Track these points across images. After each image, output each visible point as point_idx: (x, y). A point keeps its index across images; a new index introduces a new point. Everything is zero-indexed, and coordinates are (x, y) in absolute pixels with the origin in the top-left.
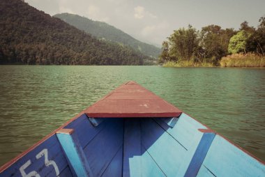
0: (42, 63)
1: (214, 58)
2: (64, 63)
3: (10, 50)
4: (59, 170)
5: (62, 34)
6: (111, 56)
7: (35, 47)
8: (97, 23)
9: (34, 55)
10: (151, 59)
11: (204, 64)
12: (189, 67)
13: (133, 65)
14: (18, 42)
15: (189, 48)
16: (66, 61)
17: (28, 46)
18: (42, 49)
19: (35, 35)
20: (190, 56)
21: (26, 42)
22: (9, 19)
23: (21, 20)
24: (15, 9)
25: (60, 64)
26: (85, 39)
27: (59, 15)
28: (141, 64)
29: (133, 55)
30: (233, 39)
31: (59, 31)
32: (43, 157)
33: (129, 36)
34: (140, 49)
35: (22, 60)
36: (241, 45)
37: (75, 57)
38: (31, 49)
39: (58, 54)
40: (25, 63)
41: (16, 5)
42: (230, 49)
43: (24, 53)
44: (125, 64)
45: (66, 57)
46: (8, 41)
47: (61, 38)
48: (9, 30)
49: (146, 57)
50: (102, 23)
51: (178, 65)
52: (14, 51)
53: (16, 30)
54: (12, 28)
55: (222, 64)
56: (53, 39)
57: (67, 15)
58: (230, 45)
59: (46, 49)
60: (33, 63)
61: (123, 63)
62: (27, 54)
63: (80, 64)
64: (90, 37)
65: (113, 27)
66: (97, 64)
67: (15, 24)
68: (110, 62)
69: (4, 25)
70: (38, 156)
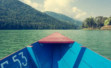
0: (40, 29)
1: (99, 27)
2: (47, 29)
3: (30, 25)
4: (27, 60)
5: (46, 19)
6: (64, 26)
7: (38, 23)
8: (59, 14)
9: (38, 26)
10: (80, 27)
11: (97, 29)
12: (91, 30)
13: (73, 29)
14: (32, 22)
15: (91, 24)
16: (48, 28)
17: (36, 23)
18: (40, 24)
19: (37, 20)
20: (91, 26)
21: (35, 22)
22: (29, 14)
23: (33, 15)
24: (31, 11)
25: (46, 29)
26: (55, 20)
27: (45, 12)
28: (76, 29)
29: (72, 26)
30: (106, 21)
31: (45, 18)
32: (21, 55)
33: (71, 18)
34: (75, 23)
35: (34, 28)
36: (108, 23)
37: (51, 27)
38: (37, 24)
39: (45, 26)
40: (35, 29)
41: (32, 10)
42: (105, 24)
43: (34, 26)
44: (69, 29)
45: (48, 27)
46: (29, 22)
47: (46, 20)
48: (29, 18)
49: (78, 27)
50: (60, 14)
51: (87, 29)
52: (31, 25)
53: (32, 18)
54: (30, 17)
55: (101, 29)
56: (44, 21)
57: (48, 12)
58: (105, 23)
59: (41, 24)
60: (37, 29)
61: (68, 29)
62: (35, 26)
63: (53, 29)
64: (56, 19)
65: (65, 15)
66: (59, 29)
67: (31, 16)
68: (64, 28)
69: (28, 16)
70: (19, 54)
